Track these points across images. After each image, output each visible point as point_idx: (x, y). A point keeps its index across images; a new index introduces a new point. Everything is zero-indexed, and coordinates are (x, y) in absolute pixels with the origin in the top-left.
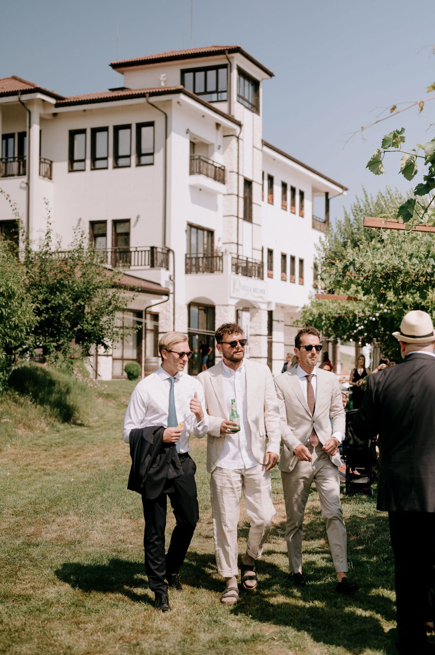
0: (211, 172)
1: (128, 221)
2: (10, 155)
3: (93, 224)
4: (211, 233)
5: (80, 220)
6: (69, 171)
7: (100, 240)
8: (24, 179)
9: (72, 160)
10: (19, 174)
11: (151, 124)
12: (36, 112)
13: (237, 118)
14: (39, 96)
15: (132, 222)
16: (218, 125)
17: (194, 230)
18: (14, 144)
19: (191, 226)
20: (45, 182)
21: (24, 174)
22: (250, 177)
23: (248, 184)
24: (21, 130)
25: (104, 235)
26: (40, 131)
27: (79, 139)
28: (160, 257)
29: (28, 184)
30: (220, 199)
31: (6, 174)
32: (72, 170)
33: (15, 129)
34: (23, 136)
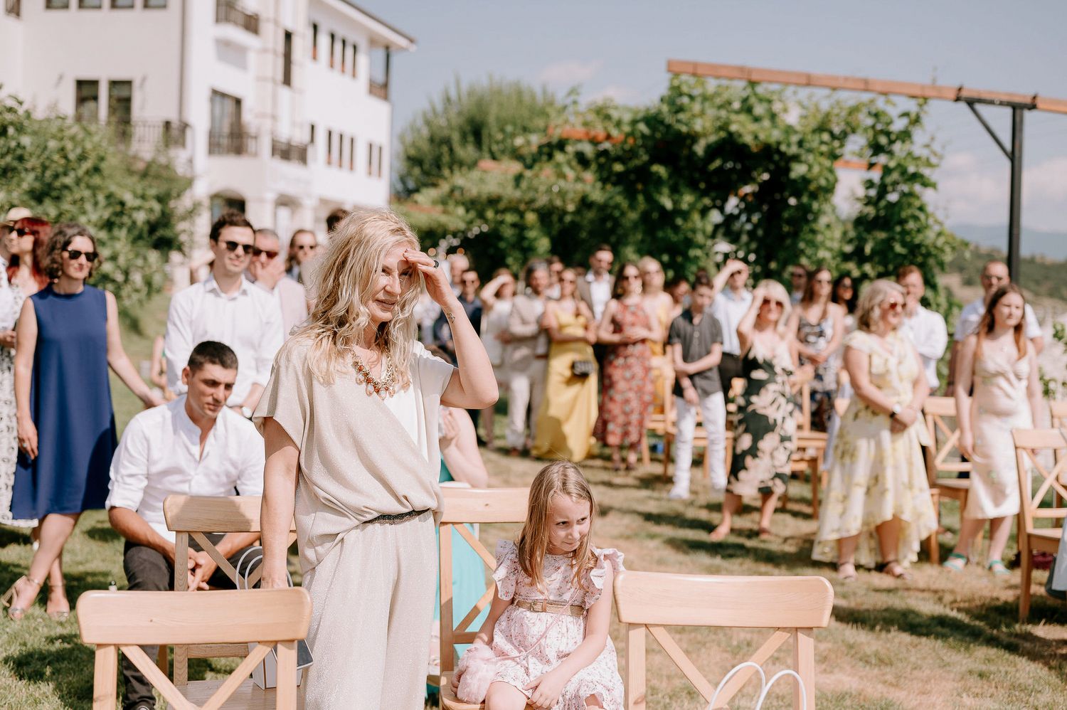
0: (241, 19)
1: (128, 83)
3: (80, 83)
4: (238, 102)
5: (61, 78)
6: (48, 8)
7: (90, 105)
15: (136, 85)
17: (218, 99)
19: (215, 93)
22: (290, 28)
23: (288, 36)
25: (95, 98)
28: (175, 136)
30: (252, 58)
32: (50, 6)
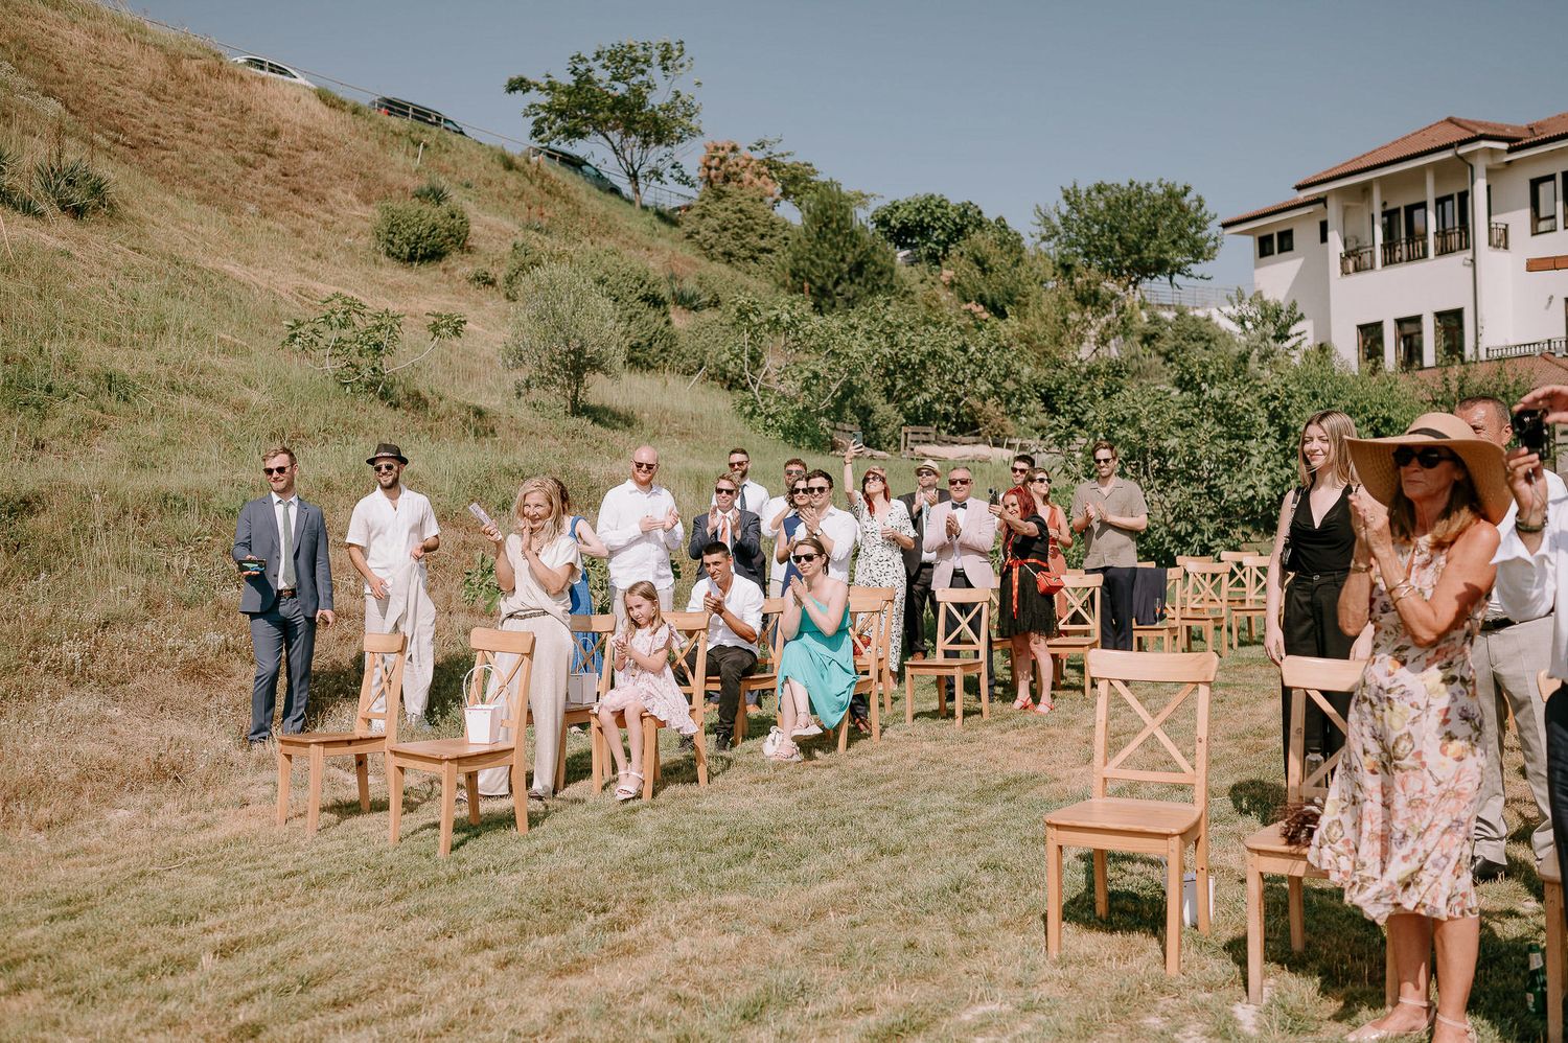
2: (1449, 225)
5: (1551, 298)
6: (1533, 235)
8: (1468, 254)
9: (1536, 217)
10: (1461, 248)
12: (1481, 166)
14: (1484, 144)
18: (1452, 208)
20: (1500, 254)
21: (1467, 247)
24: (1462, 190)
26: (1489, 188)
27: (1545, 190)
29: (1473, 261)
31: (1443, 251)
32: (1535, 233)
33: (1454, 189)
34: (1464, 197)
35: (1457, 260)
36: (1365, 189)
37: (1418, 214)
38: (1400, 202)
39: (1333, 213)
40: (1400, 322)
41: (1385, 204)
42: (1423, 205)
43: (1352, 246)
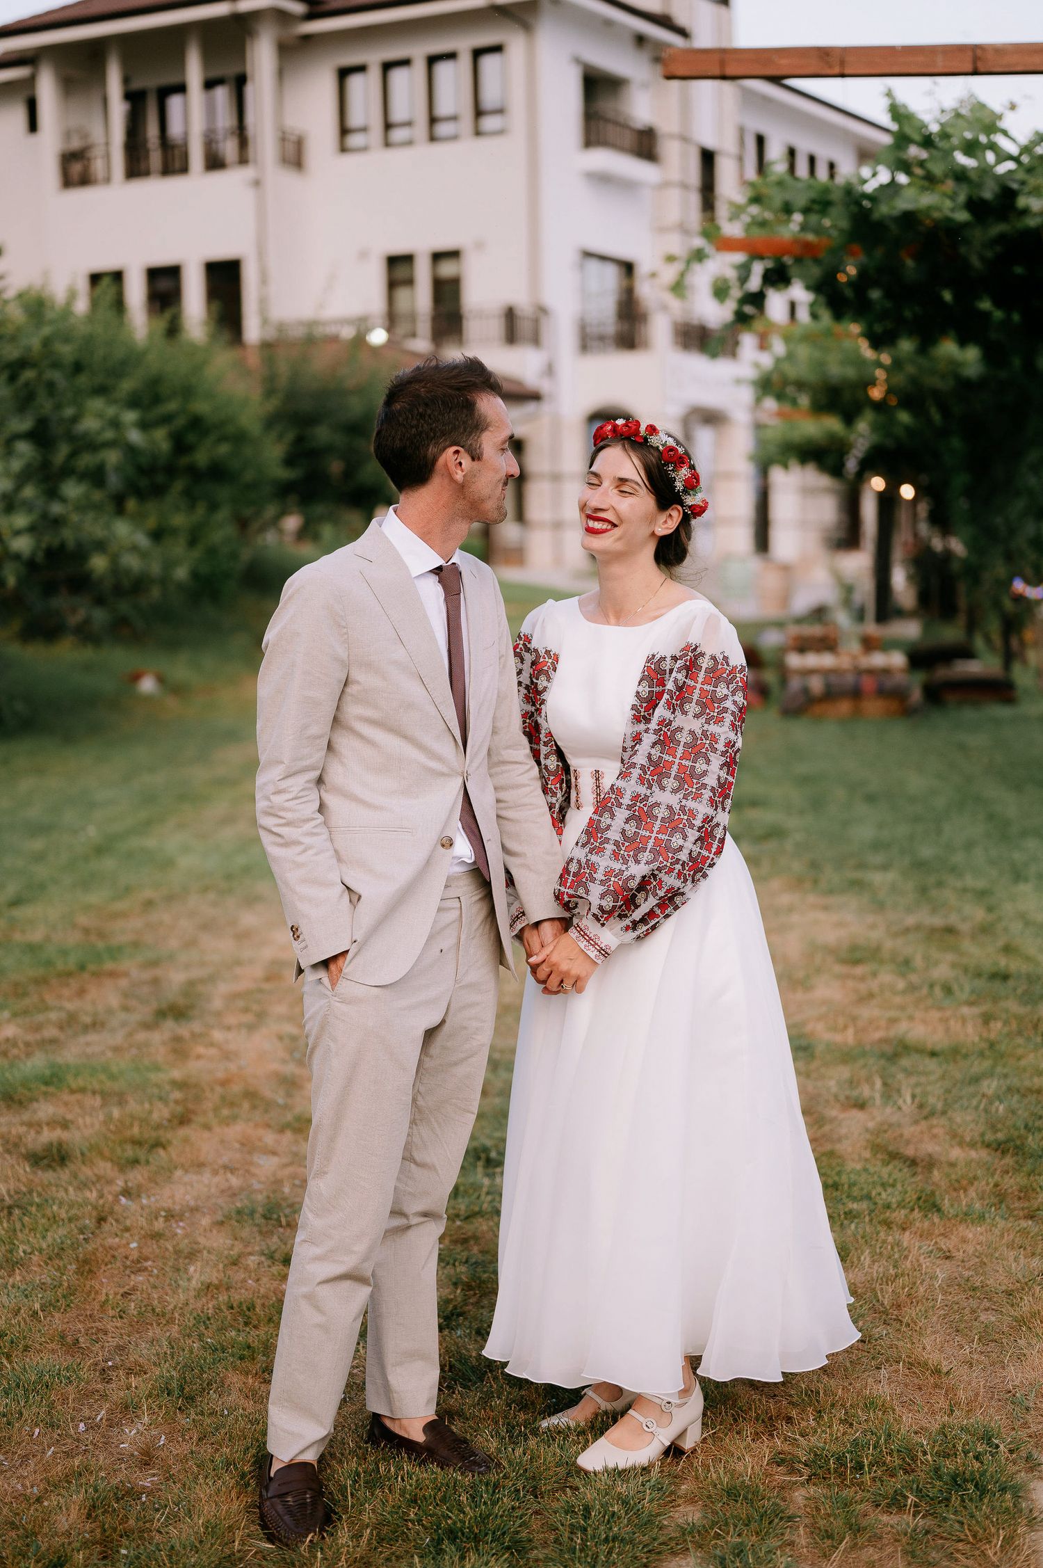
0: (628, 139)
1: (455, 254)
3: (391, 261)
4: (629, 267)
6: (339, 152)
7: (404, 292)
8: (247, 173)
9: (343, 129)
10: (238, 162)
11: (497, 49)
13: (681, 19)
15: (467, 256)
16: (640, 40)
17: (592, 263)
19: (588, 255)
20: (288, 178)
21: (247, 161)
22: (710, 142)
23: (708, 158)
24: (238, 69)
25: (410, 282)
27: (356, 83)
28: (524, 327)
29: (257, 185)
30: (649, 196)
31: (214, 163)
32: (343, 149)
33: (230, 71)
34: (240, 83)
35: (232, 180)
36: (94, 52)
37: (175, 102)
38: (149, 81)
39: (47, 88)
40: (154, 274)
41: (126, 80)
42: (181, 89)
43: (76, 144)
